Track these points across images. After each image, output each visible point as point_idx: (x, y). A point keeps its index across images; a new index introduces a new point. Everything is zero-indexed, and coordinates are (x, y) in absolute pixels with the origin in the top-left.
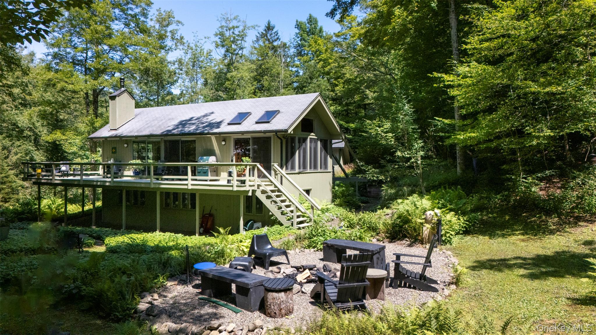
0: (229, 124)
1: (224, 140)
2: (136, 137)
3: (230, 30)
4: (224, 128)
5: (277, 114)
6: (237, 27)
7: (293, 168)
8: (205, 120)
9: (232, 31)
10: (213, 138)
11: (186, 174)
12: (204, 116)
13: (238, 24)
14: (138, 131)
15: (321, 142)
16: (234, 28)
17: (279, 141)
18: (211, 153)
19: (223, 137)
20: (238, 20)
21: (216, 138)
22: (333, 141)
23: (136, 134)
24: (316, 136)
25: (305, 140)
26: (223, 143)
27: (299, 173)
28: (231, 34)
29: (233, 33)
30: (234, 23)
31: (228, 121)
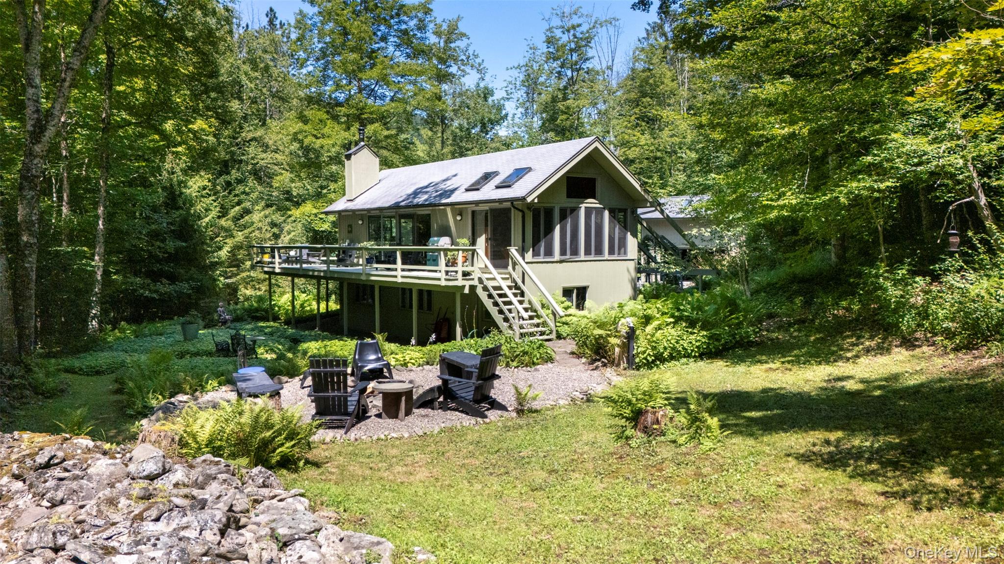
0: (467, 190)
1: (461, 214)
2: (369, 210)
3: (568, 31)
4: (459, 197)
5: (526, 173)
6: (579, 25)
7: (549, 252)
8: (442, 186)
9: (572, 32)
10: (449, 210)
11: (395, 263)
12: (444, 181)
13: (580, 21)
14: (372, 203)
15: (610, 212)
16: (574, 27)
17: (520, 214)
18: (445, 231)
19: (459, 208)
20: (579, 14)
21: (452, 211)
22: (640, 211)
23: (369, 206)
24: (600, 203)
25: (575, 210)
26: (459, 218)
27: (561, 262)
28: (572, 38)
29: (575, 36)
30: (575, 20)
31: (466, 186)
